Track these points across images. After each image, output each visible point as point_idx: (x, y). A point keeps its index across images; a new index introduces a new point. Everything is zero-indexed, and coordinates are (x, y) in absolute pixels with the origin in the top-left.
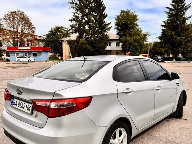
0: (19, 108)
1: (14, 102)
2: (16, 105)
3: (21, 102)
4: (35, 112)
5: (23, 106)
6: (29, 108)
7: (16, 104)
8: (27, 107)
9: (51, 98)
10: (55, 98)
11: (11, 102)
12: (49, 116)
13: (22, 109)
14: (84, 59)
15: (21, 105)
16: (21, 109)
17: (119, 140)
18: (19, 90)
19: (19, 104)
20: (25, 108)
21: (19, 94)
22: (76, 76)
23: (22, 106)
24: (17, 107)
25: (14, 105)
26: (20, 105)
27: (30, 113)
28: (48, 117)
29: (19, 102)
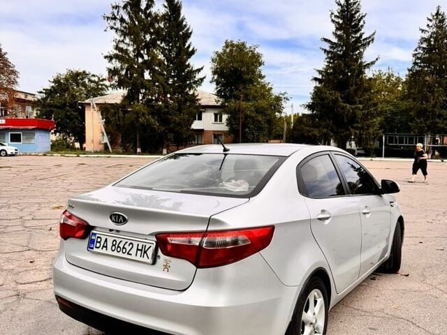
0: (115, 253)
1: (100, 242)
2: (106, 247)
4: (163, 258)
5: (128, 249)
6: (145, 252)
7: (103, 246)
8: (138, 250)
9: (203, 228)
12: (200, 264)
13: (126, 256)
15: (121, 245)
16: (121, 254)
17: (314, 314)
18: (119, 215)
19: (114, 245)
21: (117, 222)
23: (124, 248)
24: (109, 252)
25: (98, 247)
26: (118, 247)
27: (150, 261)
28: (198, 266)
29: (115, 241)
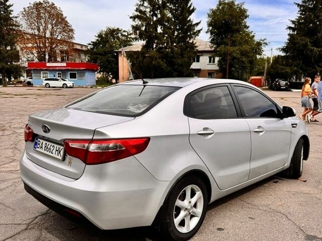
0: (45, 152)
2: (42, 148)
3: (48, 143)
4: (68, 157)
5: (52, 148)
6: (60, 152)
8: (56, 150)
9: (90, 137)
10: (95, 137)
11: (33, 144)
12: (87, 162)
13: (50, 154)
14: (144, 83)
15: (49, 147)
16: (48, 153)
17: (190, 202)
18: (46, 127)
19: (45, 147)
20: (54, 152)
21: (45, 132)
22: (129, 108)
23: (50, 149)
25: (38, 148)
26: (47, 148)
27: (60, 158)
28: (86, 164)
29: (46, 143)
